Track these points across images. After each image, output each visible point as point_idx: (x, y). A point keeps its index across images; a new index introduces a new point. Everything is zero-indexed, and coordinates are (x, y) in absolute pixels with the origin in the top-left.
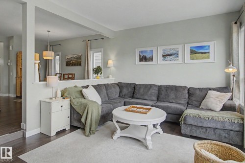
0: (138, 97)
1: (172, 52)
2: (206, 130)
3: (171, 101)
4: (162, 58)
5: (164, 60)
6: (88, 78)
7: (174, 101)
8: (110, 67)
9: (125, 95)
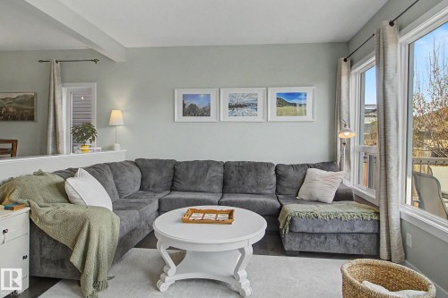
0: (185, 187)
1: (246, 100)
2: (326, 238)
3: (249, 191)
4: (228, 111)
5: (231, 114)
6: (56, 152)
7: (254, 191)
8: (115, 126)
9: (154, 186)
